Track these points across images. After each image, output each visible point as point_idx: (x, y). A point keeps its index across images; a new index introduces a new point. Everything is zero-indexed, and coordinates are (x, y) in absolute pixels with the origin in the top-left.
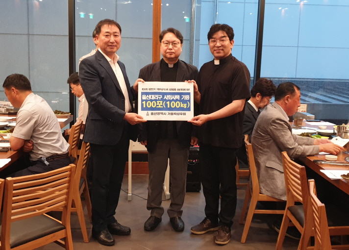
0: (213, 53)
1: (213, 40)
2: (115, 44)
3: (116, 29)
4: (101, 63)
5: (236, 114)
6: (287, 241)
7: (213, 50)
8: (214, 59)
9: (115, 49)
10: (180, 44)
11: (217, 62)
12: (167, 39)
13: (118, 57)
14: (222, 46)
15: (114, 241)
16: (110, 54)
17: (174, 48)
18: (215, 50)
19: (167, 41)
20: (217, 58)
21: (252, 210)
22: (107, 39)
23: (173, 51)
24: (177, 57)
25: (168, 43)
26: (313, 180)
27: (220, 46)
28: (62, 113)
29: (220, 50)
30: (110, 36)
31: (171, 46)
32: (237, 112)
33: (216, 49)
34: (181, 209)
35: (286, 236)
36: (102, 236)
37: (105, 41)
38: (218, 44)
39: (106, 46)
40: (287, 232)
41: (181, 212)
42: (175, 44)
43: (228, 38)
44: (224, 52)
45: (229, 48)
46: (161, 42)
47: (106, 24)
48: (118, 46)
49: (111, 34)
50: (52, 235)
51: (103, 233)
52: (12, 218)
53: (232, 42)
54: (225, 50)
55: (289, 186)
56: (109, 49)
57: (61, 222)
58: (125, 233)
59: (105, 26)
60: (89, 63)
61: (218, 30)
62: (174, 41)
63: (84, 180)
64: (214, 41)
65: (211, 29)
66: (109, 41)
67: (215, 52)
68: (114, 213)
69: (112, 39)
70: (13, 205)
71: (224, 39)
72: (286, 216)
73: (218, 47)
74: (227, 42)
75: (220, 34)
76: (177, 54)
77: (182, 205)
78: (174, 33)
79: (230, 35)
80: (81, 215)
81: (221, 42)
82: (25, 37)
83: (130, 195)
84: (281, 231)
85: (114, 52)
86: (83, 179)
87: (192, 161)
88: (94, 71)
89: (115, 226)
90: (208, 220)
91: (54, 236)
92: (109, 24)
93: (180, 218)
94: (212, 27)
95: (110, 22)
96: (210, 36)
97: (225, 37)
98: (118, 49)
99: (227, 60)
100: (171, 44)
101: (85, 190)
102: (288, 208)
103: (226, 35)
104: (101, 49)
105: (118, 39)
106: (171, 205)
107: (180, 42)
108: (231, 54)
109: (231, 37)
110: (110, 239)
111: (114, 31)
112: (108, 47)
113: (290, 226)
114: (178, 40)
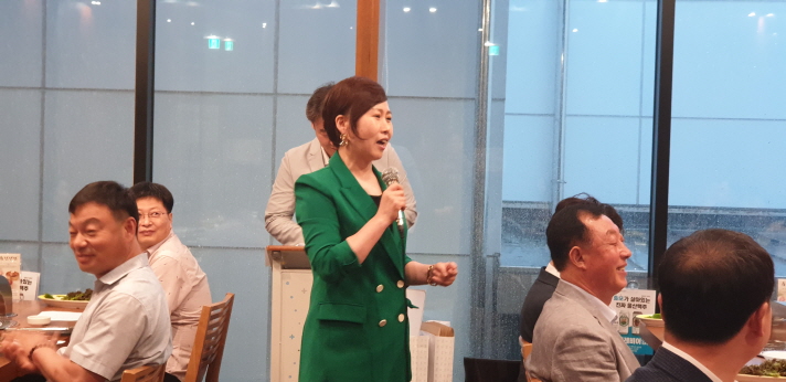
82: (35, 96)
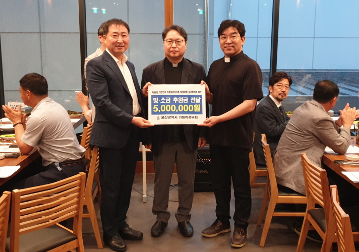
0: (223, 50)
1: (223, 36)
2: (123, 44)
3: (124, 29)
4: (108, 63)
5: (247, 114)
6: (308, 243)
7: (223, 48)
8: (224, 57)
9: (123, 50)
10: (184, 42)
11: (227, 60)
12: (170, 37)
13: (126, 57)
14: (233, 43)
15: (126, 247)
16: (118, 55)
17: (178, 46)
18: (225, 47)
19: (170, 39)
20: (228, 55)
21: (271, 213)
22: (115, 40)
23: (177, 49)
24: (181, 56)
25: (171, 41)
26: (336, 186)
27: (231, 43)
28: (75, 113)
29: (230, 47)
30: (118, 36)
31: (174, 45)
32: (248, 112)
33: (226, 45)
34: (190, 213)
35: (307, 239)
36: (113, 242)
37: (112, 41)
38: (229, 41)
39: (113, 47)
40: (308, 235)
41: (189, 216)
42: (179, 42)
43: (239, 35)
44: (235, 49)
45: (240, 45)
46: (164, 40)
47: (114, 23)
48: (126, 47)
49: (119, 34)
50: (63, 246)
51: (115, 238)
52: (21, 230)
53: (243, 39)
54: (236, 47)
55: (309, 188)
56: (116, 50)
57: (72, 232)
58: (137, 238)
59: (113, 25)
60: (95, 64)
61: (228, 27)
62: (178, 39)
63: (98, 184)
64: (225, 38)
65: (221, 25)
66: (116, 42)
67: (225, 49)
68: (125, 217)
69: (120, 39)
70: (21, 217)
71: (235, 35)
72: (307, 219)
73: (229, 44)
74: (238, 39)
75: (231, 30)
76: (181, 52)
77: (190, 209)
78: (177, 30)
79: (241, 31)
80: (95, 221)
81: (232, 39)
82: (36, 36)
83: (145, 196)
84: (302, 234)
85: (122, 53)
86: (96, 183)
87: (208, 161)
88: (101, 72)
89: (127, 231)
90: (219, 222)
91: (65, 247)
92: (117, 24)
93: (188, 223)
94: (222, 23)
95: (118, 22)
96: (220, 32)
97: (235, 33)
98: (126, 49)
99: (238, 58)
100: (174, 42)
101: (98, 194)
102: (308, 212)
103: (237, 31)
104: (109, 49)
105: (126, 39)
106: (179, 209)
107: (184, 40)
108: (242, 52)
109: (242, 33)
110: (121, 245)
111: (122, 31)
112: (116, 48)
113: (310, 229)
114: (181, 38)
